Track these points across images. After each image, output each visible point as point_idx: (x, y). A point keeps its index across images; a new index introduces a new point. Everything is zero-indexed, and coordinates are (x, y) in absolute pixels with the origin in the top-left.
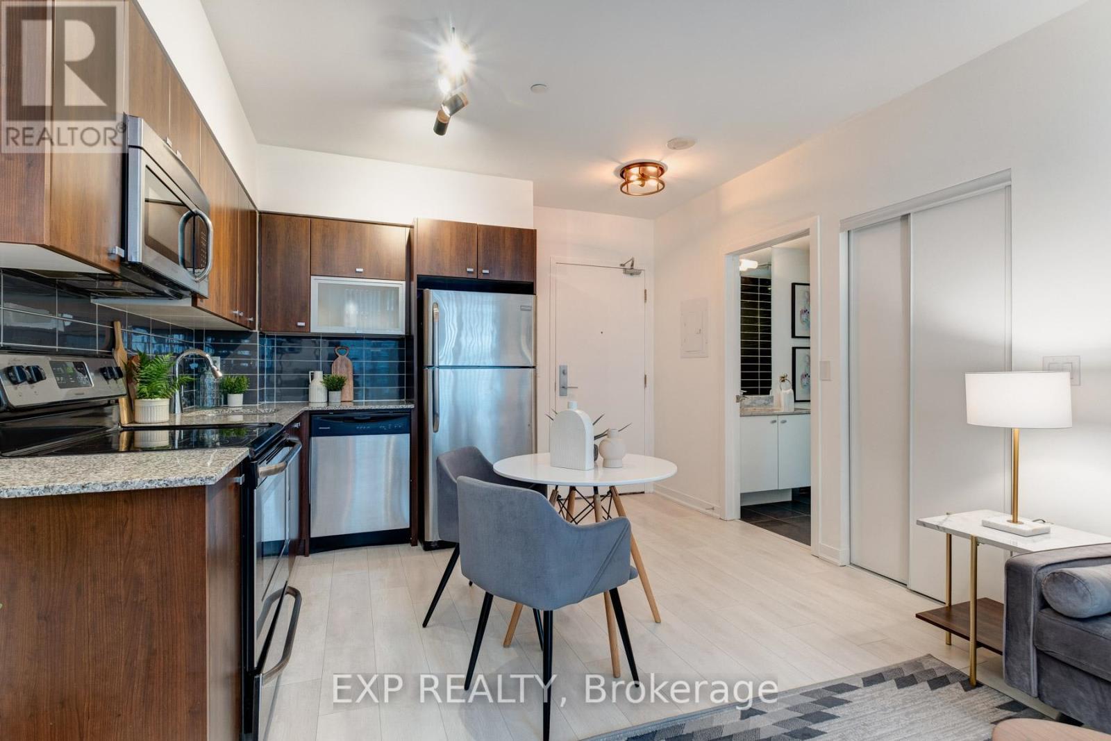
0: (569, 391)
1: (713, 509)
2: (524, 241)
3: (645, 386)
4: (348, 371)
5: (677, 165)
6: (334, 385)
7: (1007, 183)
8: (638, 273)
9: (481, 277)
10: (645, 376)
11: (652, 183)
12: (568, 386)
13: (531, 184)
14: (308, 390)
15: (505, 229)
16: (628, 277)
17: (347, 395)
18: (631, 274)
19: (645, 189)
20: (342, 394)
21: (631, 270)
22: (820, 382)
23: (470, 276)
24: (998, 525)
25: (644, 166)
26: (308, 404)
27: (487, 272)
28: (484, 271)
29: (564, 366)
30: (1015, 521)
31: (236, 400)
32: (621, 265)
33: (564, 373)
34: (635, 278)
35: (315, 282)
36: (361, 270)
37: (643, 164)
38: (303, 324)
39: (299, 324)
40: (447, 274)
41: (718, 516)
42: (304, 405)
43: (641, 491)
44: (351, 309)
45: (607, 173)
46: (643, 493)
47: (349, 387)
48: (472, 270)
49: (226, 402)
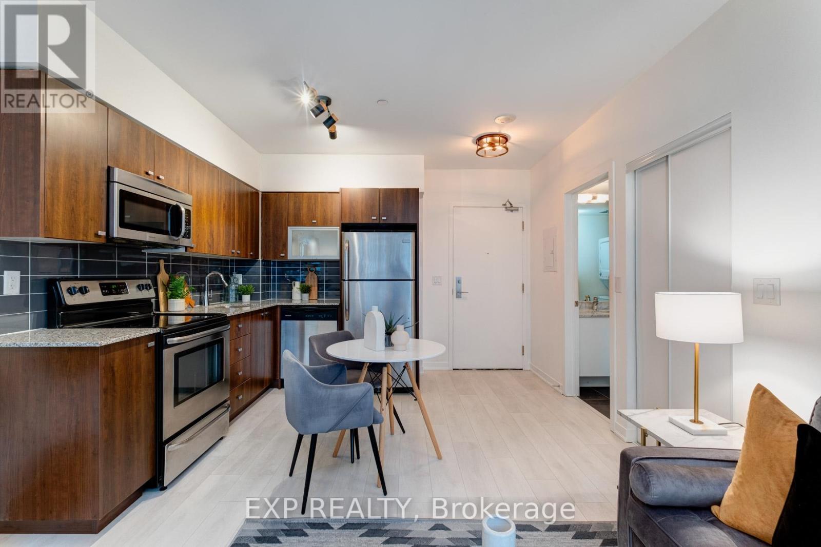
0: (463, 295)
1: (559, 386)
2: (411, 197)
3: (523, 292)
4: (314, 281)
5: (516, 134)
6: (305, 290)
7: (728, 125)
8: (517, 210)
9: (381, 222)
10: (523, 284)
11: (499, 148)
12: (462, 291)
13: (422, 157)
14: (291, 292)
15: (397, 190)
16: (510, 213)
17: (314, 296)
18: (512, 211)
19: (496, 153)
20: (309, 295)
21: (510, 208)
22: (615, 293)
23: (374, 222)
24: (678, 422)
25: (492, 136)
26: (291, 302)
27: (385, 218)
28: (383, 218)
29: (459, 278)
30: (696, 421)
31: (246, 298)
32: (503, 205)
33: (459, 282)
34: (514, 213)
35: (291, 230)
36: (315, 221)
37: (492, 135)
38: (283, 255)
39: (282, 255)
40: (360, 222)
41: (562, 392)
42: (289, 302)
43: (520, 368)
44: (313, 244)
45: (468, 144)
46: (522, 369)
47: (314, 291)
48: (375, 218)
49: (241, 300)
